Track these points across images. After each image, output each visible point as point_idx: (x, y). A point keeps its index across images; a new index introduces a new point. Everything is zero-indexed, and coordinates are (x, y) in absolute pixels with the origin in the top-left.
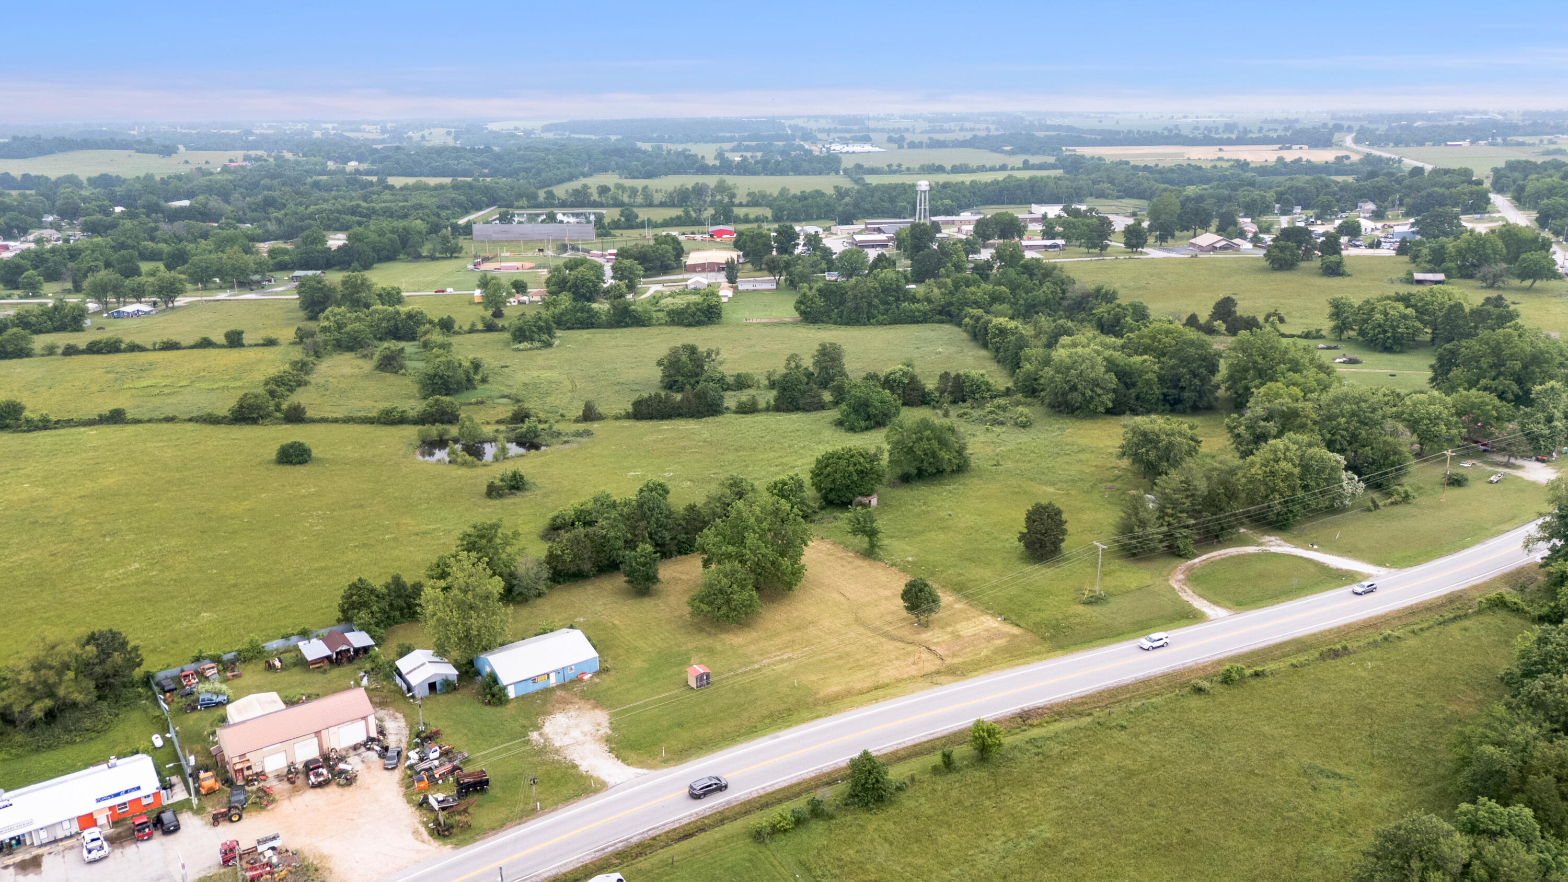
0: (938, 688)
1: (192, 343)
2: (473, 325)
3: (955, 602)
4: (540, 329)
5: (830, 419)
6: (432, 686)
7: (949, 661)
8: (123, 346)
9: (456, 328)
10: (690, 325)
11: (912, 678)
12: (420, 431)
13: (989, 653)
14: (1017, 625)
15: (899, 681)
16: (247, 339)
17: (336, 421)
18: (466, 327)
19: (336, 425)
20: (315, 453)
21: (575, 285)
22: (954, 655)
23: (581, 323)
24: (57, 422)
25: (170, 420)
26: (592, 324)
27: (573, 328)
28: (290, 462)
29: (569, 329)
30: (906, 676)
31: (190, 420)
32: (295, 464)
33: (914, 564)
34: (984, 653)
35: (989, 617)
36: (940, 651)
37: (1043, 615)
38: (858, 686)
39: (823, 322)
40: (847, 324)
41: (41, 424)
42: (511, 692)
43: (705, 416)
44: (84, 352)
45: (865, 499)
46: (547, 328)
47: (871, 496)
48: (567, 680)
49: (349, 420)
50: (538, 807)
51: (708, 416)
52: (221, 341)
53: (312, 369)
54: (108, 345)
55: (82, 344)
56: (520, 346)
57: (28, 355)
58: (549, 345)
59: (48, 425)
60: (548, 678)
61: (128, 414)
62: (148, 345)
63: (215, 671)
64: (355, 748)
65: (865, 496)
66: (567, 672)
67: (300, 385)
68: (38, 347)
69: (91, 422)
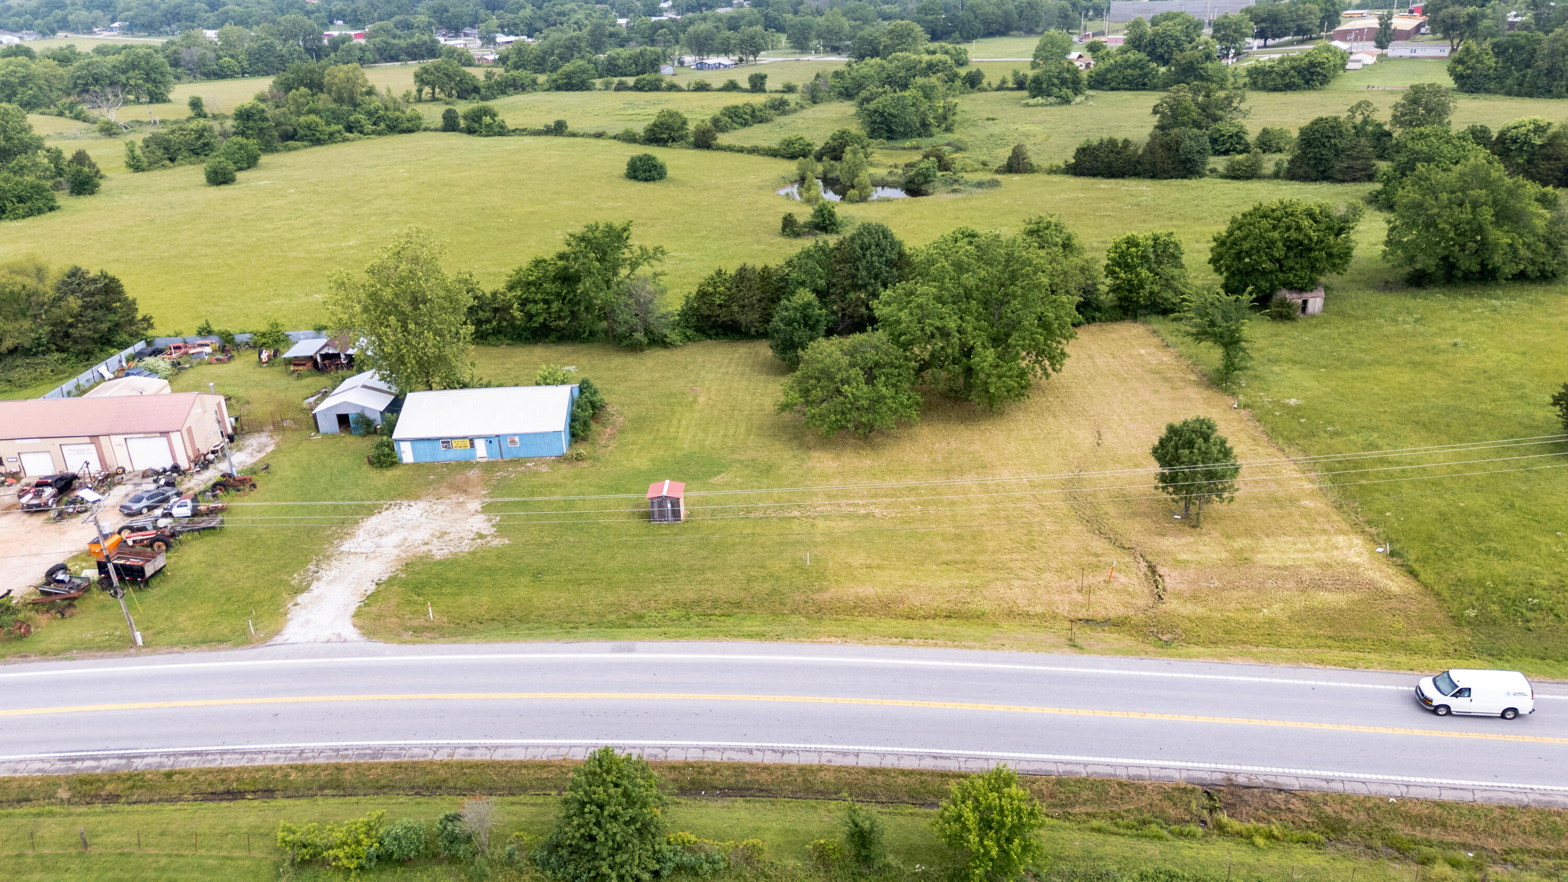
0: (1076, 657)
1: (721, 85)
2: (1004, 82)
3: (1312, 495)
4: (1064, 82)
5: (1366, 194)
6: (343, 420)
7: (1171, 605)
8: (664, 85)
9: (985, 82)
10: (1276, 89)
11: (1048, 619)
12: (800, 163)
13: (1282, 617)
14: (1413, 574)
15: (1011, 614)
16: (769, 85)
17: (741, 150)
18: (994, 86)
19: (745, 155)
20: (670, 173)
21: (1152, 43)
22: (1195, 598)
23: (1130, 82)
24: (514, 131)
25: (599, 136)
26: (1144, 84)
27: (1118, 89)
28: (635, 178)
29: (1113, 89)
30: (1039, 609)
31: (615, 138)
32: (640, 180)
33: (1293, 412)
34: (1275, 610)
35: (1358, 541)
36: (1171, 579)
37: (1500, 568)
38: (916, 600)
39: (1488, 91)
40: (1530, 95)
41: (496, 130)
42: (407, 454)
43: (1171, 177)
44: (630, 89)
45: (1295, 296)
46: (1073, 82)
47: (1313, 294)
48: (507, 458)
49: (754, 151)
50: (140, 641)
51: (1177, 178)
52: (746, 85)
53: (795, 111)
54: (650, 82)
55: (631, 81)
56: (1032, 101)
57: (588, 89)
58: (1066, 101)
59: (502, 131)
60: (472, 445)
61: (572, 126)
62: (684, 85)
63: (208, 350)
64: (145, 475)
65: (1301, 290)
66: (506, 445)
67: (760, 122)
68: (598, 82)
69: (538, 133)
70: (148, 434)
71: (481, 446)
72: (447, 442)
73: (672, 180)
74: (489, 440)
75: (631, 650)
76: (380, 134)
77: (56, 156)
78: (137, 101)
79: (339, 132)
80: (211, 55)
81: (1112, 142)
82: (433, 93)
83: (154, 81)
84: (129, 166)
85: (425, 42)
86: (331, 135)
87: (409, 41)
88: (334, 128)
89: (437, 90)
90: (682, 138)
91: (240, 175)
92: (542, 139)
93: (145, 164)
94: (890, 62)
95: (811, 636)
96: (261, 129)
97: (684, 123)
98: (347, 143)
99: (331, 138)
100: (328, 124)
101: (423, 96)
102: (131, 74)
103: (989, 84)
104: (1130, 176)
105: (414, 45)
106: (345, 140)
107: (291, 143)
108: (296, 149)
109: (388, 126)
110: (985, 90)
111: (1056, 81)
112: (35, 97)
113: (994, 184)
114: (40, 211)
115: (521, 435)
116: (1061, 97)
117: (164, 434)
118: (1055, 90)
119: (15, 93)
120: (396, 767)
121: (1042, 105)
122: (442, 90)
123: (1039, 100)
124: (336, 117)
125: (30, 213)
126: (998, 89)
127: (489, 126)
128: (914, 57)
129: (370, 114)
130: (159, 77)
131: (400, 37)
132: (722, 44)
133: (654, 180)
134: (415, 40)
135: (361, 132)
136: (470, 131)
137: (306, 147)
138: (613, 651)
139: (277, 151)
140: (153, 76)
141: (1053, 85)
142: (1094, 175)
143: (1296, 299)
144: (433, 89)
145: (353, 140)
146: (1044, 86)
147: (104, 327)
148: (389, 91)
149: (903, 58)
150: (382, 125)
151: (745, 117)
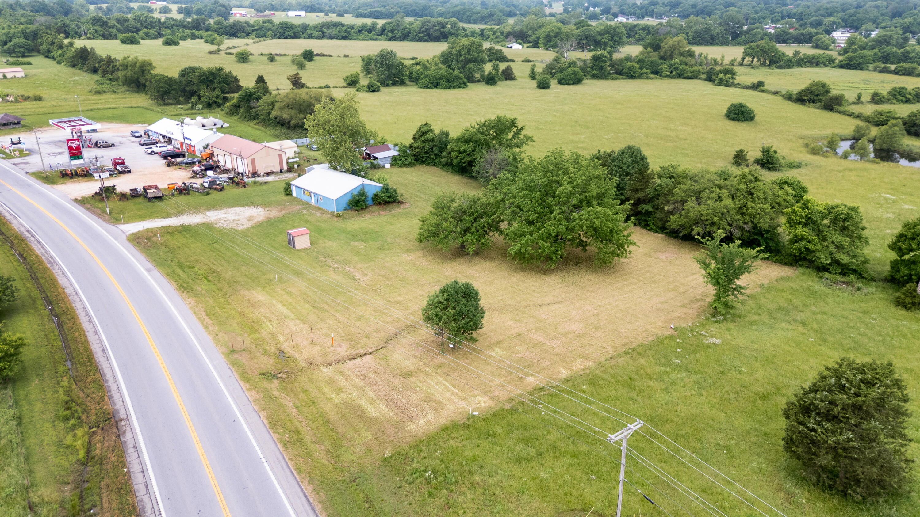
25: (776, 93)
31: (783, 96)
36: (358, 361)
41: (724, 82)
42: (294, 192)
44: (890, 72)
48: (318, 206)
50: (108, 212)
54: (907, 69)
60: (310, 196)
69: (747, 87)
72: (305, 192)
73: (753, 123)
76: (671, 77)
77: (496, 67)
79: (646, 73)
82: (752, 62)
84: (530, 76)
86: (641, 74)
87: (802, 31)
88: (645, 70)
90: (820, 101)
97: (828, 90)
99: (640, 76)
100: (643, 68)
101: (745, 62)
106: (648, 78)
109: (678, 74)
114: (454, 87)
117: (243, 158)
124: (651, 65)
125: (449, 88)
129: (672, 66)
134: (804, 32)
135: (661, 76)
137: (623, 79)
144: (753, 59)
145: (653, 79)
148: (723, 57)
150: (674, 73)
151: (908, 96)
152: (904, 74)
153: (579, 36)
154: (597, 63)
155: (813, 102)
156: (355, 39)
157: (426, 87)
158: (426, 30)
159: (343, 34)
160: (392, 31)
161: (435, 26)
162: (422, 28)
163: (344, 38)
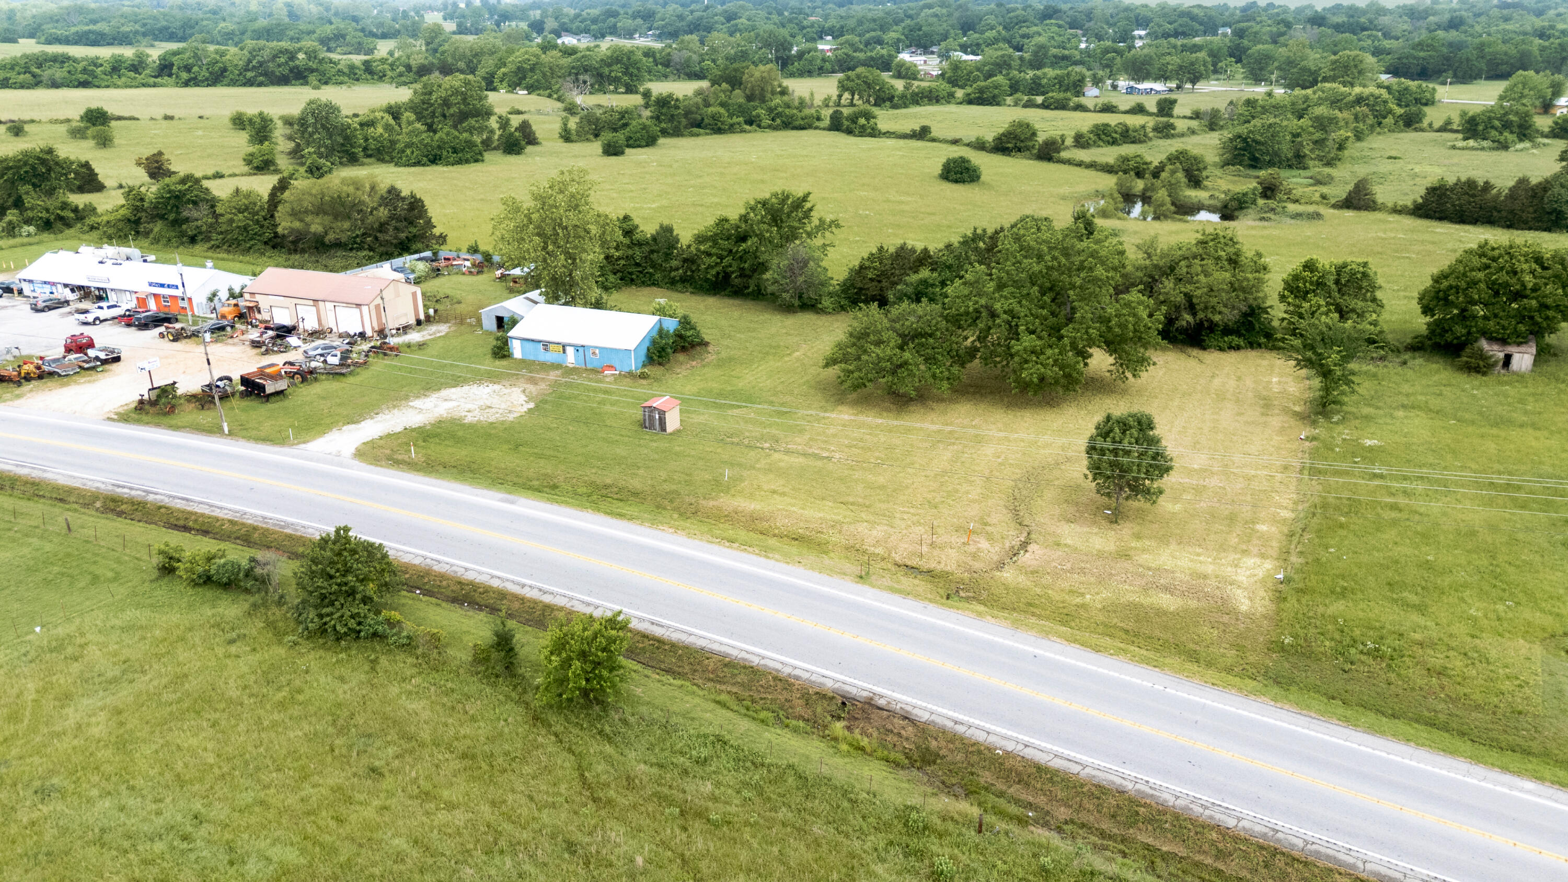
1: (1127, 108)
2: (1449, 122)
3: (1278, 522)
4: (1507, 125)
6: (500, 321)
7: (1005, 573)
8: (1071, 104)
9: (1425, 123)
12: (1119, 179)
13: (1099, 605)
14: (1282, 600)
15: (849, 548)
16: (1176, 110)
17: (1078, 164)
18: (1437, 125)
19: (1078, 169)
20: (983, 178)
22: (1034, 573)
24: (885, 134)
25: (955, 142)
28: (947, 178)
31: (963, 143)
32: (952, 181)
33: (1358, 451)
34: (1099, 598)
35: (1269, 565)
36: (1033, 556)
38: (783, 522)
41: (869, 130)
42: (517, 350)
43: (1530, 229)
44: (1038, 106)
45: (1496, 347)
46: (1520, 126)
47: (1523, 348)
48: (589, 367)
49: (1092, 166)
50: (226, 431)
51: (1536, 229)
52: (1153, 109)
53: (1182, 135)
54: (1057, 101)
55: (1039, 99)
56: (1464, 144)
57: (998, 104)
58: (1505, 147)
59: (875, 133)
60: (564, 351)
61: (935, 133)
62: (1090, 105)
63: (468, 264)
64: (340, 336)
65: (1504, 342)
66: (589, 354)
67: (1133, 142)
68: (1009, 100)
69: (904, 136)
70: (348, 304)
71: (570, 351)
72: (546, 345)
73: (983, 183)
74: (577, 348)
75: (512, 503)
76: (776, 128)
77: (504, 123)
78: (615, 92)
79: (739, 124)
80: (695, 58)
81: (1471, 184)
82: (852, 99)
83: (631, 75)
84: (562, 137)
85: (882, 56)
86: (732, 125)
87: (869, 54)
88: (735, 120)
89: (856, 97)
90: (1028, 149)
91: (628, 151)
92: (902, 142)
93: (574, 137)
94: (1314, 93)
95: (654, 523)
96: (672, 116)
97: (1034, 134)
98: (743, 135)
99: (731, 129)
100: (731, 116)
101: (843, 102)
102: (615, 67)
103: (1430, 125)
104: (1483, 223)
105: (872, 58)
106: (743, 131)
107: (695, 130)
108: (698, 135)
109: (783, 122)
110: (1422, 130)
111: (1497, 123)
112: (537, 81)
113: (1317, 216)
114: (467, 161)
115: (601, 348)
116: (1498, 141)
117: (358, 306)
118: (1494, 133)
119: (524, 78)
120: (290, 537)
121: (1473, 149)
122: (861, 97)
123: (1471, 143)
124: (741, 110)
125: (459, 162)
126: (1440, 130)
127: (863, 126)
128: (1343, 89)
129: (770, 110)
130: (635, 71)
131: (861, 50)
132: (1160, 69)
133: (964, 182)
134: (873, 54)
135: (759, 126)
136: (849, 132)
137: (707, 134)
138: (502, 500)
139: (682, 135)
140: (631, 70)
141: (1493, 127)
142: (1441, 219)
143: (1496, 352)
144: (853, 95)
146: (1481, 128)
147: (403, 235)
148: (812, 94)
149: (1330, 89)
150: (778, 121)
151: (1114, 135)
152: (1056, 108)
153: (573, 68)
154: (664, 111)
155: (1019, 150)
156: (107, 87)
157: (418, 163)
158: (261, 64)
159: (82, 77)
160: (188, 69)
161: (275, 57)
162: (250, 61)
163: (84, 84)
